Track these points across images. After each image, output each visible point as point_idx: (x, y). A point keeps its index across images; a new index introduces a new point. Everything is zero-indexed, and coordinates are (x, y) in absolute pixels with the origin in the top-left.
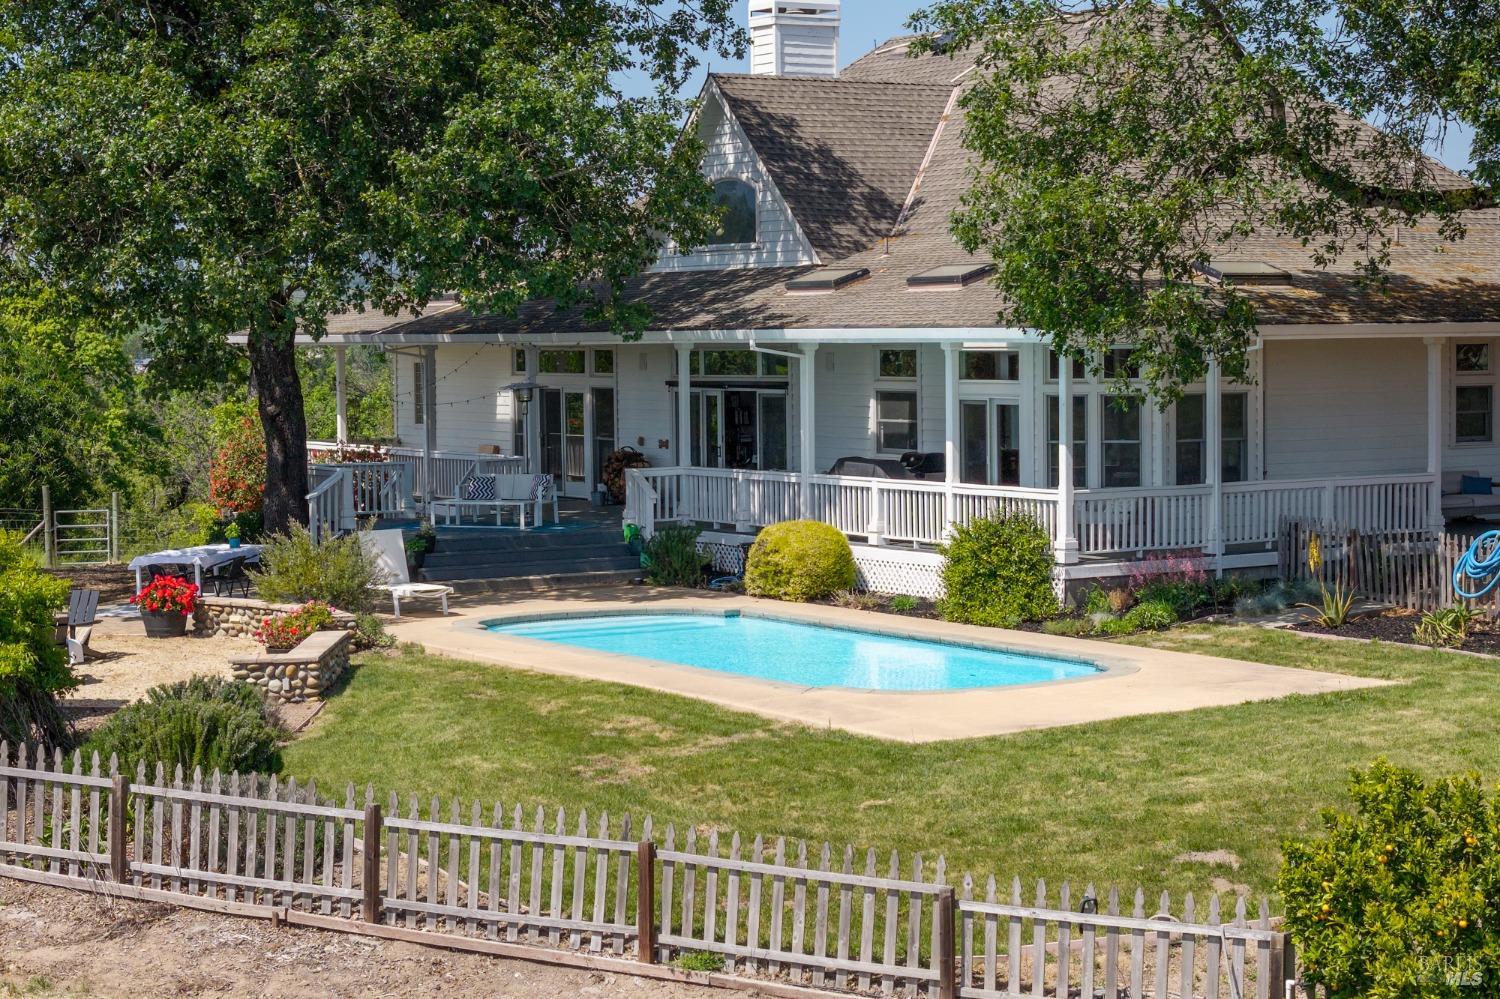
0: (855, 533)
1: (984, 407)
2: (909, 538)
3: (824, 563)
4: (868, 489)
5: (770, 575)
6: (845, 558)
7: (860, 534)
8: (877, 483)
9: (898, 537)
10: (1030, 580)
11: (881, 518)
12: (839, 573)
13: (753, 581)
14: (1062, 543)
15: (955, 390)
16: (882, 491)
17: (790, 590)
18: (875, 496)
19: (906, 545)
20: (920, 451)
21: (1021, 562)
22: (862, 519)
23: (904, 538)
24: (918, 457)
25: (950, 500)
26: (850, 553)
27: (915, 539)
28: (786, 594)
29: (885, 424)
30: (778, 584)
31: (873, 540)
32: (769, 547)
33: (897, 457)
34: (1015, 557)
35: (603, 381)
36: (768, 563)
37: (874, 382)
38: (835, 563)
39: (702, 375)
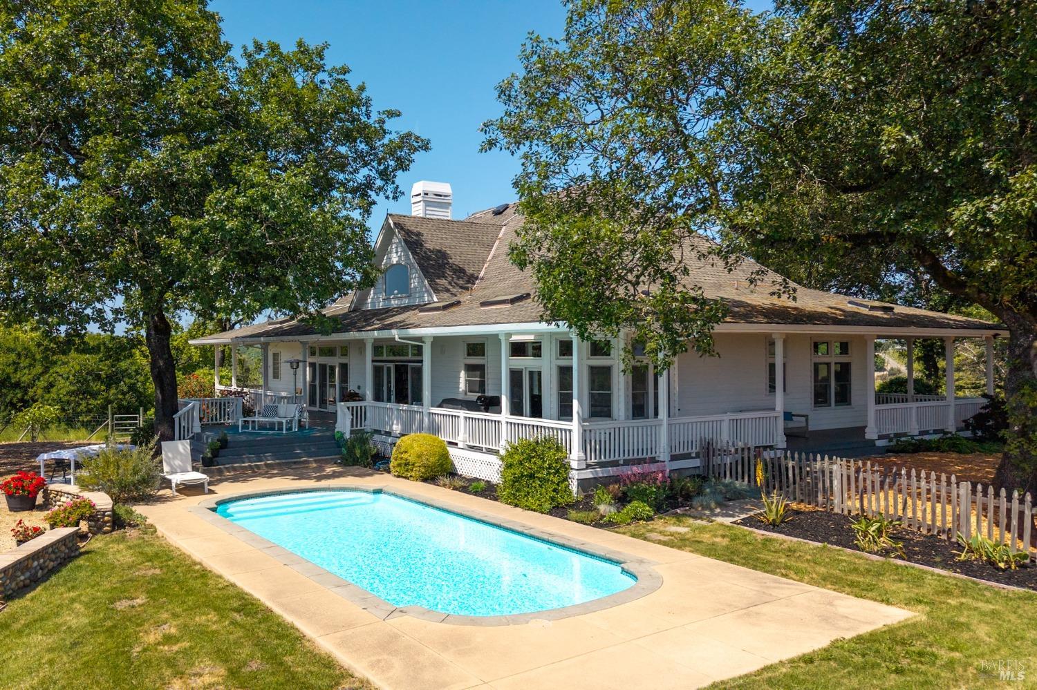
0: (451, 440)
1: (522, 372)
2: (481, 445)
3: (432, 459)
4: (458, 417)
5: (403, 465)
6: (445, 456)
7: (454, 441)
8: (462, 413)
9: (474, 444)
10: (556, 480)
11: (465, 433)
12: (442, 465)
13: (394, 467)
14: (575, 456)
15: (507, 363)
16: (466, 418)
17: (413, 474)
18: (462, 420)
19: (480, 450)
20: (486, 394)
21: (550, 468)
22: (456, 432)
23: (477, 445)
24: (486, 398)
25: (504, 426)
26: (448, 452)
27: (484, 446)
28: (411, 476)
29: (469, 381)
30: (407, 471)
31: (460, 445)
32: (403, 449)
33: (475, 399)
34: (546, 465)
35: (344, 360)
36: (402, 458)
37: (464, 359)
38: (439, 460)
39: (385, 357)
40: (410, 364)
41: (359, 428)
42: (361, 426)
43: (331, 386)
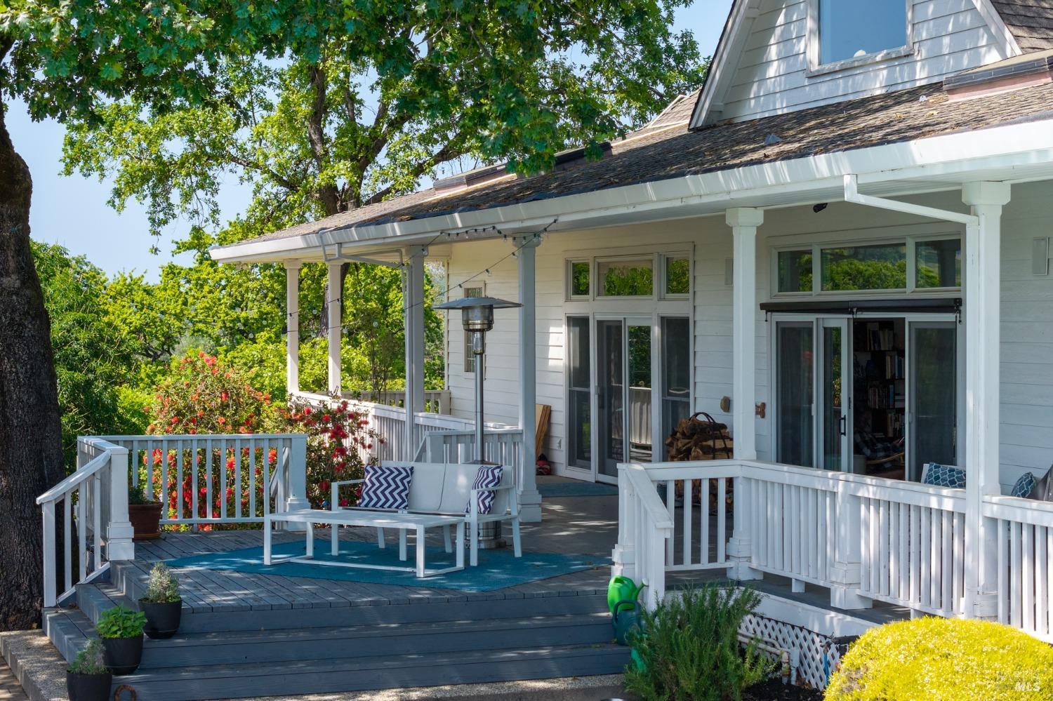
35: (675, 307)
39: (817, 292)
40: (910, 317)
41: (705, 564)
42: (713, 558)
43: (635, 396)
